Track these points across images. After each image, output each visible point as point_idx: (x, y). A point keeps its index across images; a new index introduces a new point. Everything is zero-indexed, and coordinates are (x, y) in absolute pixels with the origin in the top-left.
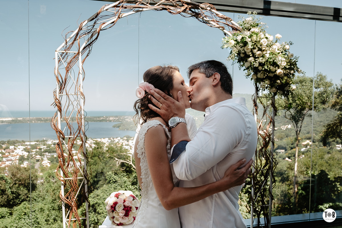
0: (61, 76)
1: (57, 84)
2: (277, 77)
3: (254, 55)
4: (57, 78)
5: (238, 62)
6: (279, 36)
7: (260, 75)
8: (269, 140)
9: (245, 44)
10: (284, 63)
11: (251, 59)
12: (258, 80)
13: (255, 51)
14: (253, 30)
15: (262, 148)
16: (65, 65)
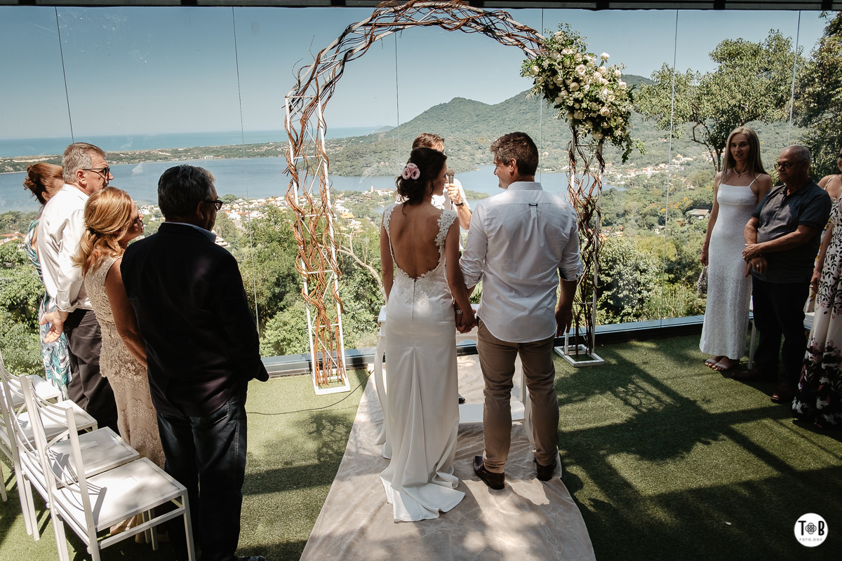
0: (296, 133)
1: (290, 143)
2: (602, 118)
3: (567, 87)
4: (290, 135)
5: (544, 98)
6: (605, 55)
7: (577, 115)
8: (592, 210)
9: (554, 73)
10: (612, 98)
11: (563, 93)
12: (576, 122)
13: (568, 82)
14: (564, 51)
15: (583, 221)
16: (300, 115)
